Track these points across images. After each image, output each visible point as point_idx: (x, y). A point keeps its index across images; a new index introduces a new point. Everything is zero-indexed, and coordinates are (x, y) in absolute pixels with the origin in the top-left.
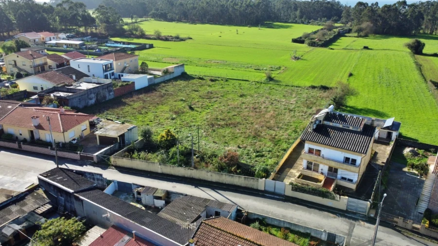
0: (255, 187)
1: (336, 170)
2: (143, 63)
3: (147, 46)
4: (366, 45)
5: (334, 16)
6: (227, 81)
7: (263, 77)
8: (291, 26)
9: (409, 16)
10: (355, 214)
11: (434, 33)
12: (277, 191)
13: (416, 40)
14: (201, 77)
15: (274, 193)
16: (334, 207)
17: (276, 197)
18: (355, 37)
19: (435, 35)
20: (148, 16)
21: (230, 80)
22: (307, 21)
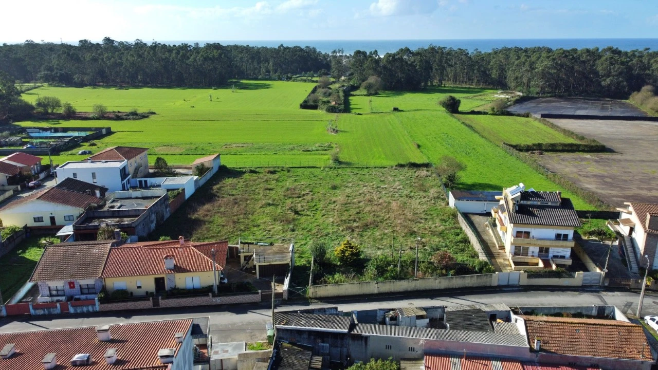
0: (488, 284)
1: (547, 250)
2: (159, 160)
3: (104, 132)
4: (397, 107)
5: (321, 69)
6: (289, 171)
7: (325, 160)
8: (269, 85)
9: (418, 67)
10: (591, 287)
11: (443, 85)
12: (511, 283)
13: (451, 97)
14: (253, 169)
15: (508, 286)
16: (570, 285)
17: (514, 289)
18: (365, 95)
19: (445, 87)
20: (36, 80)
21: (293, 169)
22: (285, 76)
